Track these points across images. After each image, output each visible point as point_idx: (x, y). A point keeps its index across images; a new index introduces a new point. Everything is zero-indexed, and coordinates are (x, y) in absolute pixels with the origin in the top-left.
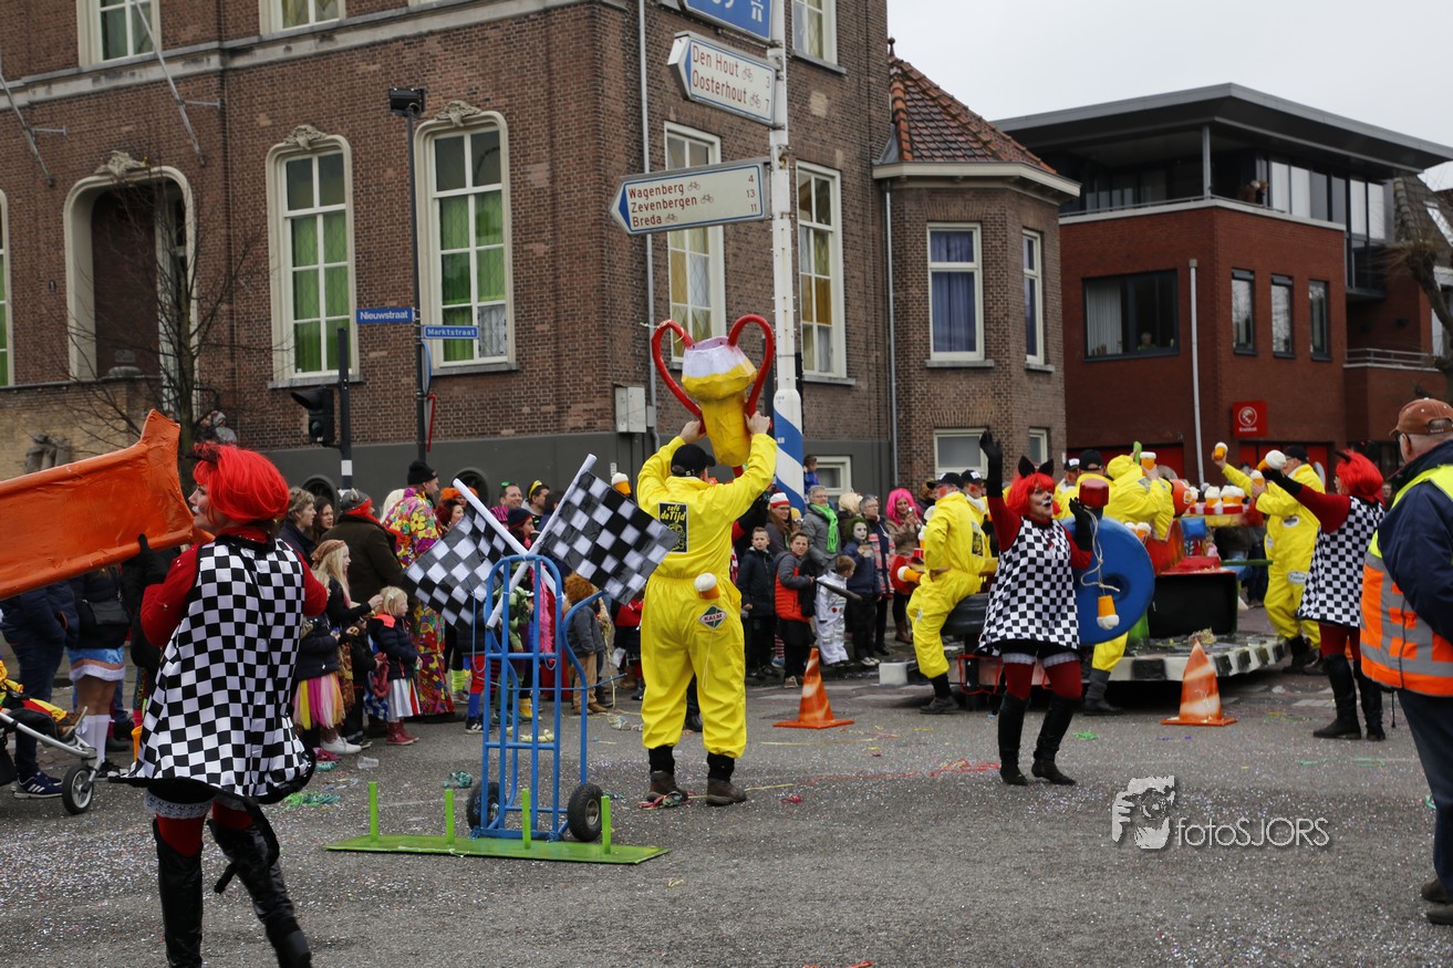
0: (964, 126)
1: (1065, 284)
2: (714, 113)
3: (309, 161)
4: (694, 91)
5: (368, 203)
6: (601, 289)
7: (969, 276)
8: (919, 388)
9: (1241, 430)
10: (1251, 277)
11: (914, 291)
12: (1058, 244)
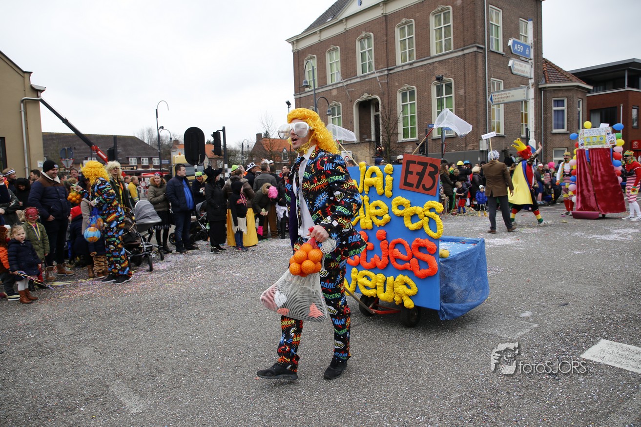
0: (562, 73)
1: (587, 111)
2: (502, 75)
3: (407, 92)
4: (514, 72)
5: (420, 101)
6: (477, 118)
7: (563, 111)
8: (549, 138)
9: (633, 147)
10: (637, 108)
11: (549, 115)
12: (586, 102)
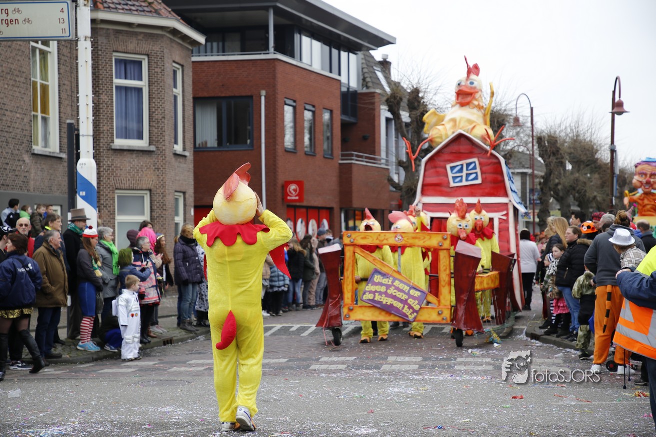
8: (105, 161)
9: (289, 198)
10: (294, 104)
11: (104, 97)
12: (191, 74)
